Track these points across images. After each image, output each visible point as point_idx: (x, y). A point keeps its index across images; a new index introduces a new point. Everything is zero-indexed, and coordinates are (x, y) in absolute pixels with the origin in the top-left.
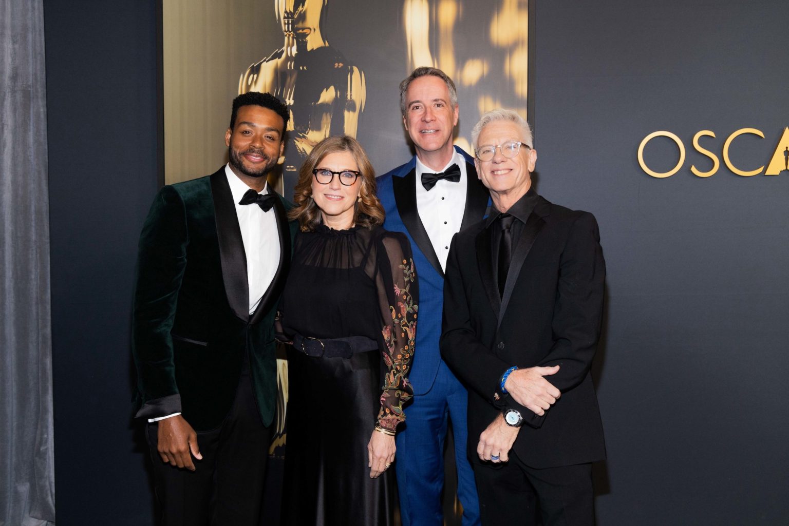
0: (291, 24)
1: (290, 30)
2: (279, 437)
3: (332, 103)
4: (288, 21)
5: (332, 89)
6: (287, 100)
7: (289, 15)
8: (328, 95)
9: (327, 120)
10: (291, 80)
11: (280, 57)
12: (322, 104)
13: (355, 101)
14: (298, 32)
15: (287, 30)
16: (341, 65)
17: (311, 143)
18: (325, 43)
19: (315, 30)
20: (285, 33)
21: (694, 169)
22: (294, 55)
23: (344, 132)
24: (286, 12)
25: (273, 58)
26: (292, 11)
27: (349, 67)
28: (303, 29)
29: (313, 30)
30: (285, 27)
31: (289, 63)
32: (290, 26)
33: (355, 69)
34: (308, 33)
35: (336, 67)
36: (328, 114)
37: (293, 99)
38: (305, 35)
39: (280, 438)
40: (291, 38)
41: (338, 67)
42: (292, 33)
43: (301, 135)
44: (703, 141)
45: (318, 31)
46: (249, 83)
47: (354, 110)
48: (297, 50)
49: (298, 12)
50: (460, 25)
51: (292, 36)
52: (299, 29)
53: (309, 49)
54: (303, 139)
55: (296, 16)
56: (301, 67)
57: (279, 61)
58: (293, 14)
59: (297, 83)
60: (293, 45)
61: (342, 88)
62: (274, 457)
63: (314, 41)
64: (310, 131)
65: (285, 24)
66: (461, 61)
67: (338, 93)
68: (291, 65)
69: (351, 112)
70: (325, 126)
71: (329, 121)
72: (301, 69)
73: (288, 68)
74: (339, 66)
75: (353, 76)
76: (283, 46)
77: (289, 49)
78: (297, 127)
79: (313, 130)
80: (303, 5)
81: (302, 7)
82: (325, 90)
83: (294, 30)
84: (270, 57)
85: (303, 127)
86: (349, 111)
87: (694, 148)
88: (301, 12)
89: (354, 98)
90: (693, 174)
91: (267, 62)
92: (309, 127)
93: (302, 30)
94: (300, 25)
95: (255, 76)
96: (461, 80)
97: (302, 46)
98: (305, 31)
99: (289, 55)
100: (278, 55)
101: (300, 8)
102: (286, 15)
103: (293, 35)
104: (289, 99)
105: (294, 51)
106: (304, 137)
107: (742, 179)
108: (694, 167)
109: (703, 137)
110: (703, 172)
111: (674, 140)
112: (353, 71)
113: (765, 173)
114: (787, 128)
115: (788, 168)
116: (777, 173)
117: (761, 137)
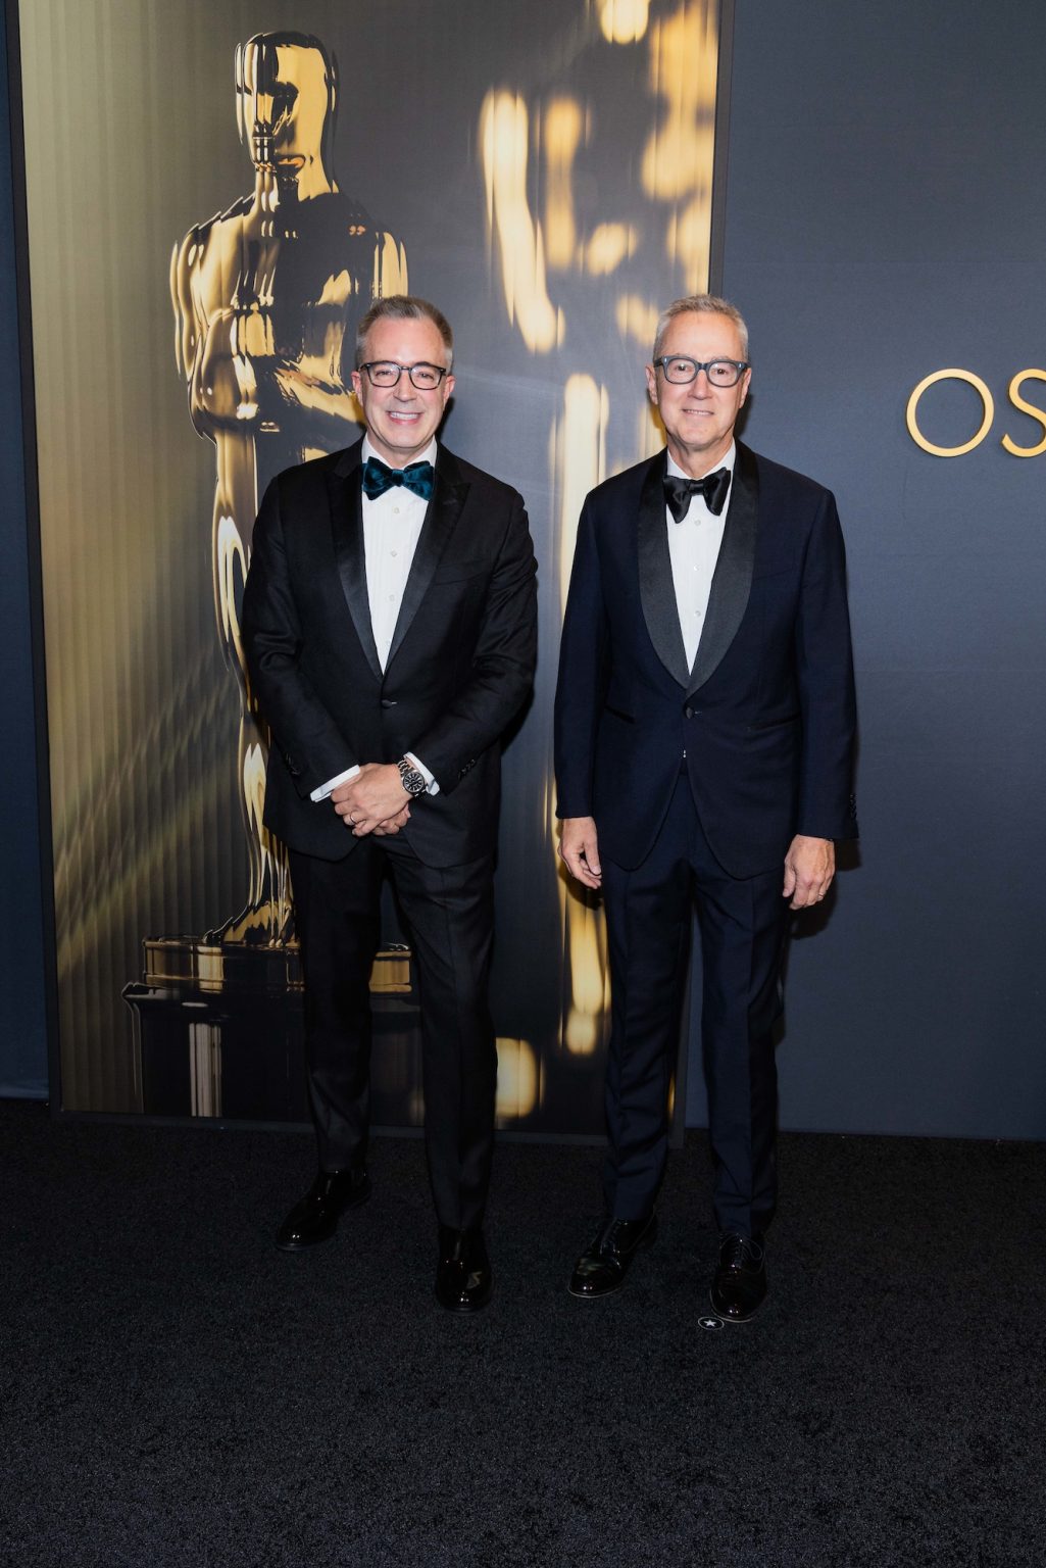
0: (268, 147)
1: (266, 158)
2: (252, 912)
3: (345, 303)
4: (262, 142)
5: (345, 275)
6: (261, 296)
7: (263, 129)
8: (337, 289)
9: (335, 335)
10: (268, 258)
11: (246, 213)
12: (326, 305)
14: (281, 163)
15: (259, 158)
16: (362, 229)
17: (306, 380)
18: (331, 186)
19: (312, 159)
20: (257, 165)
21: (1007, 442)
22: (273, 209)
24: (257, 123)
25: (234, 214)
26: (269, 121)
27: (377, 234)
28: (290, 157)
29: (308, 160)
30: (256, 152)
31: (264, 224)
32: (266, 150)
33: (388, 238)
34: (299, 165)
35: (352, 233)
36: (338, 326)
37: (272, 295)
38: (294, 170)
39: (255, 912)
40: (266, 175)
41: (355, 234)
42: (269, 164)
43: (288, 364)
44: (1030, 389)
45: (318, 161)
46: (190, 263)
48: (279, 200)
49: (280, 123)
50: (585, 156)
51: (268, 170)
52: (283, 158)
53: (301, 197)
54: (292, 372)
55: (276, 132)
56: (287, 233)
57: (245, 221)
58: (271, 127)
59: (280, 263)
60: (271, 188)
61: (364, 274)
62: (244, 945)
63: (312, 182)
64: (305, 356)
65: (256, 146)
66: (585, 228)
67: (357, 284)
68: (267, 229)
70: (333, 347)
71: (340, 337)
72: (287, 236)
73: (263, 234)
74: (357, 231)
75: (384, 252)
76: (254, 190)
77: (264, 195)
78: (280, 348)
79: (309, 356)
80: (290, 110)
81: (288, 114)
82: (332, 277)
83: (274, 159)
84: (229, 211)
85: (291, 349)
87: (1011, 403)
88: (285, 123)
90: (1006, 451)
91: (223, 220)
92: (301, 349)
93: (289, 161)
94: (284, 149)
95: (201, 248)
96: (585, 264)
97: (288, 190)
98: (293, 161)
99: (264, 209)
100: (244, 209)
101: (285, 116)
102: (257, 130)
103: (271, 168)
104: (265, 295)
105: (274, 200)
106: (294, 368)
108: (1007, 437)
109: (1030, 382)
110: (1024, 448)
111: (973, 386)
112: (384, 242)
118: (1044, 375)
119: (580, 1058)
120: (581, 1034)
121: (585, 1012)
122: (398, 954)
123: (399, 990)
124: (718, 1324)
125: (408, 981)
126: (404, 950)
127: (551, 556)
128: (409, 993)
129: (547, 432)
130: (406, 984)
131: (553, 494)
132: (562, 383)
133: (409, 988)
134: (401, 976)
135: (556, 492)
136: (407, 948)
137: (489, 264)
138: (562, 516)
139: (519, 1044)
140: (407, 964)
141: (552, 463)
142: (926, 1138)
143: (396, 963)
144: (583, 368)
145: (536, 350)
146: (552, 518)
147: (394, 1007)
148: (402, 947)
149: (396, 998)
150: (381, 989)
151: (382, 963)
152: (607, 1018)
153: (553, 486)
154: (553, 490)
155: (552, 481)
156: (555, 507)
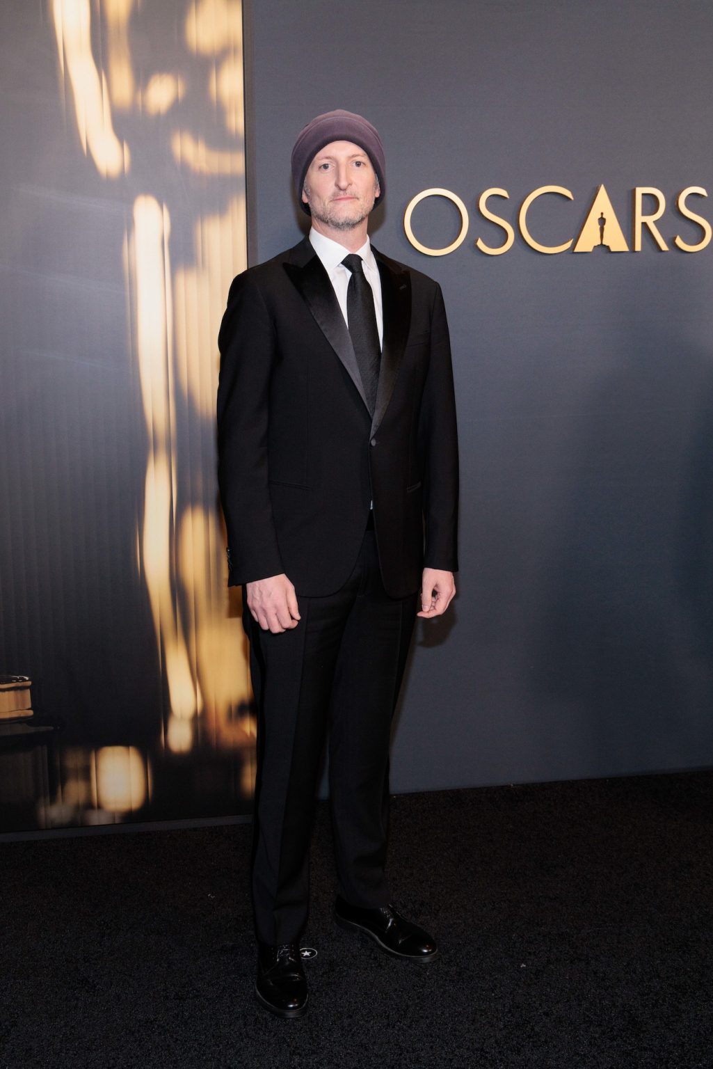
21: (480, 244)
44: (494, 202)
50: (138, 18)
66: (142, 77)
87: (481, 214)
96: (144, 106)
107: (545, 256)
108: (480, 240)
109: (493, 198)
110: (493, 247)
111: (453, 202)
113: (574, 249)
114: (602, 186)
115: (604, 243)
116: (590, 249)
117: (568, 199)
118: (504, 193)
119: (181, 757)
120: (179, 736)
121: (182, 717)
122: (20, 684)
123: (22, 715)
125: (30, 706)
126: (25, 680)
128: (32, 716)
129: (121, 239)
130: (29, 709)
131: (128, 294)
132: (130, 203)
133: (31, 713)
134: (24, 704)
135: (131, 291)
136: (27, 678)
137: (64, 108)
138: (137, 309)
139: (129, 754)
140: (28, 692)
141: (126, 267)
142: (458, 791)
143: (19, 691)
144: (147, 191)
145: (107, 175)
146: (129, 311)
147: (20, 729)
148: (21, 679)
149: (20, 722)
150: (7, 716)
151: (7, 693)
152: (200, 721)
153: (128, 287)
154: (128, 289)
155: (128, 282)
156: (131, 304)
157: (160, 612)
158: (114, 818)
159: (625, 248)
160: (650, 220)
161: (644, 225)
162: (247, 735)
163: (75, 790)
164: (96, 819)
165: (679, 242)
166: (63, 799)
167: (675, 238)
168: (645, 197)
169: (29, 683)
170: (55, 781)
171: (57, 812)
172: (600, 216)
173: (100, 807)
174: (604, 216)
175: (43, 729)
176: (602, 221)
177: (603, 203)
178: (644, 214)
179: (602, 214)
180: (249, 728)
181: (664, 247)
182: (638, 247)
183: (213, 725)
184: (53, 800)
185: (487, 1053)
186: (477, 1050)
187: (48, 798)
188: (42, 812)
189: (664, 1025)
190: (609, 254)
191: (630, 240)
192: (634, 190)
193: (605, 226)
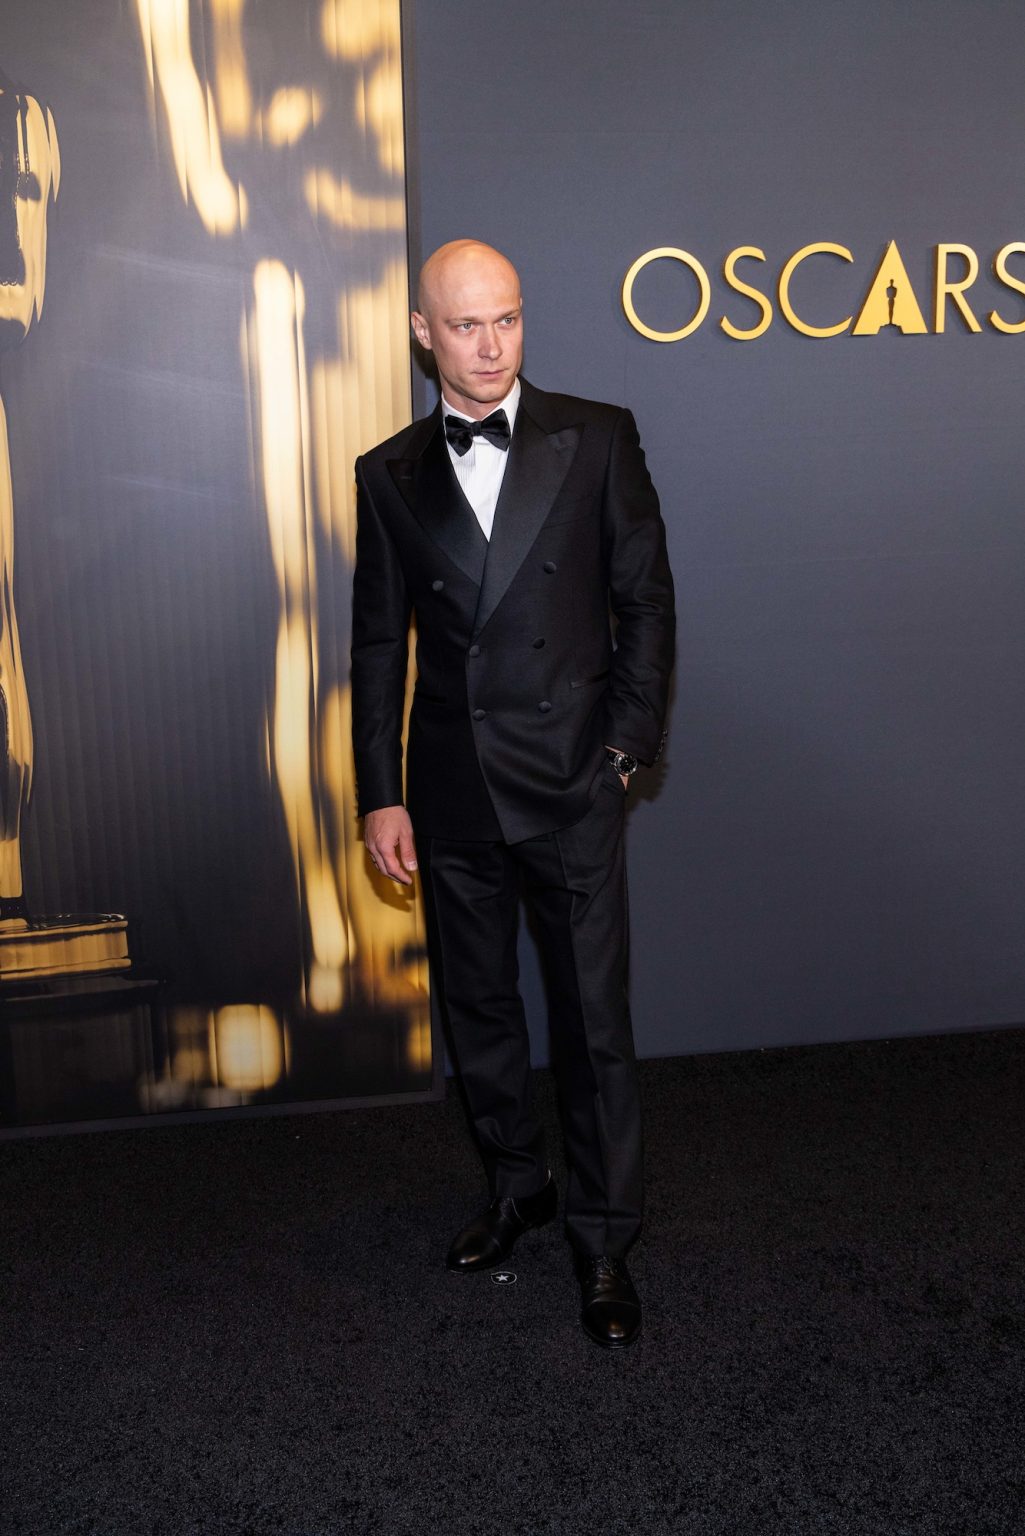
13: (37, 175)
21: (726, 325)
23: (18, 245)
27: (18, 97)
33: (32, 102)
44: (745, 266)
47: (37, 197)
61: (5, 144)
66: (262, 94)
69: (29, 200)
75: (28, 119)
86: (25, 198)
87: (728, 283)
89: (33, 168)
90: (725, 333)
96: (266, 134)
107: (813, 342)
108: (725, 319)
109: (745, 261)
110: (743, 329)
111: (689, 266)
112: (27, 108)
113: (853, 331)
114: (893, 242)
115: (894, 322)
116: (875, 331)
117: (847, 260)
118: (758, 253)
120: (326, 991)
122: (112, 925)
123: (116, 965)
124: (511, 1278)
125: (126, 953)
126: (118, 920)
127: (252, 465)
128: (129, 967)
129: (238, 321)
130: (125, 958)
131: (248, 398)
132: (250, 270)
133: (128, 962)
134: (118, 951)
135: (252, 393)
136: (122, 917)
137: (155, 137)
139: (258, 1010)
140: (123, 936)
141: (246, 361)
142: (692, 1057)
143: (111, 935)
144: (272, 254)
145: (217, 232)
146: (250, 422)
147: (114, 985)
148: (113, 917)
149: (114, 975)
150: (96, 967)
151: (95, 937)
152: (353, 970)
153: (248, 384)
154: (248, 390)
155: (248, 381)
156: (253, 411)
157: (298, 828)
158: (240, 1098)
159: (923, 329)
160: (957, 290)
161: (949, 296)
162: (414, 987)
163: (188, 1063)
164: (217, 1100)
165: (996, 319)
166: (172, 1073)
167: (990, 315)
168: (951, 257)
169: (125, 923)
170: (161, 1052)
171: (165, 1092)
172: (889, 285)
173: (221, 1084)
174: (895, 285)
175: (143, 983)
176: (892, 291)
177: (893, 267)
178: (948, 282)
179: (892, 281)
180: (420, 978)
181: (975, 327)
182: (940, 328)
183: (369, 976)
184: (159, 1076)
185: (748, 1412)
186: (736, 1408)
187: (153, 1075)
188: (145, 1090)
189: (980, 1373)
190: (900, 338)
191: (930, 319)
192: (937, 248)
193: (895, 299)
